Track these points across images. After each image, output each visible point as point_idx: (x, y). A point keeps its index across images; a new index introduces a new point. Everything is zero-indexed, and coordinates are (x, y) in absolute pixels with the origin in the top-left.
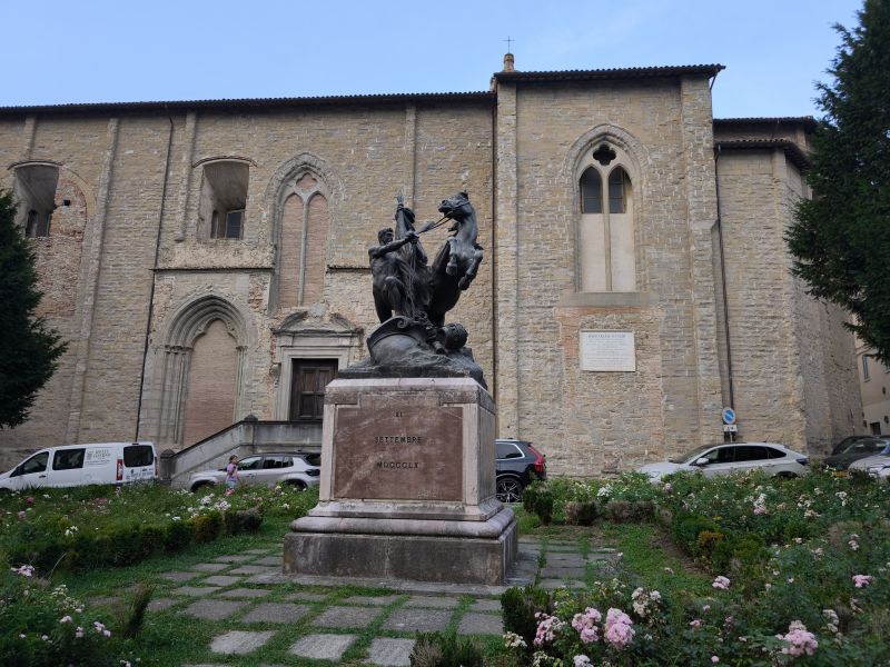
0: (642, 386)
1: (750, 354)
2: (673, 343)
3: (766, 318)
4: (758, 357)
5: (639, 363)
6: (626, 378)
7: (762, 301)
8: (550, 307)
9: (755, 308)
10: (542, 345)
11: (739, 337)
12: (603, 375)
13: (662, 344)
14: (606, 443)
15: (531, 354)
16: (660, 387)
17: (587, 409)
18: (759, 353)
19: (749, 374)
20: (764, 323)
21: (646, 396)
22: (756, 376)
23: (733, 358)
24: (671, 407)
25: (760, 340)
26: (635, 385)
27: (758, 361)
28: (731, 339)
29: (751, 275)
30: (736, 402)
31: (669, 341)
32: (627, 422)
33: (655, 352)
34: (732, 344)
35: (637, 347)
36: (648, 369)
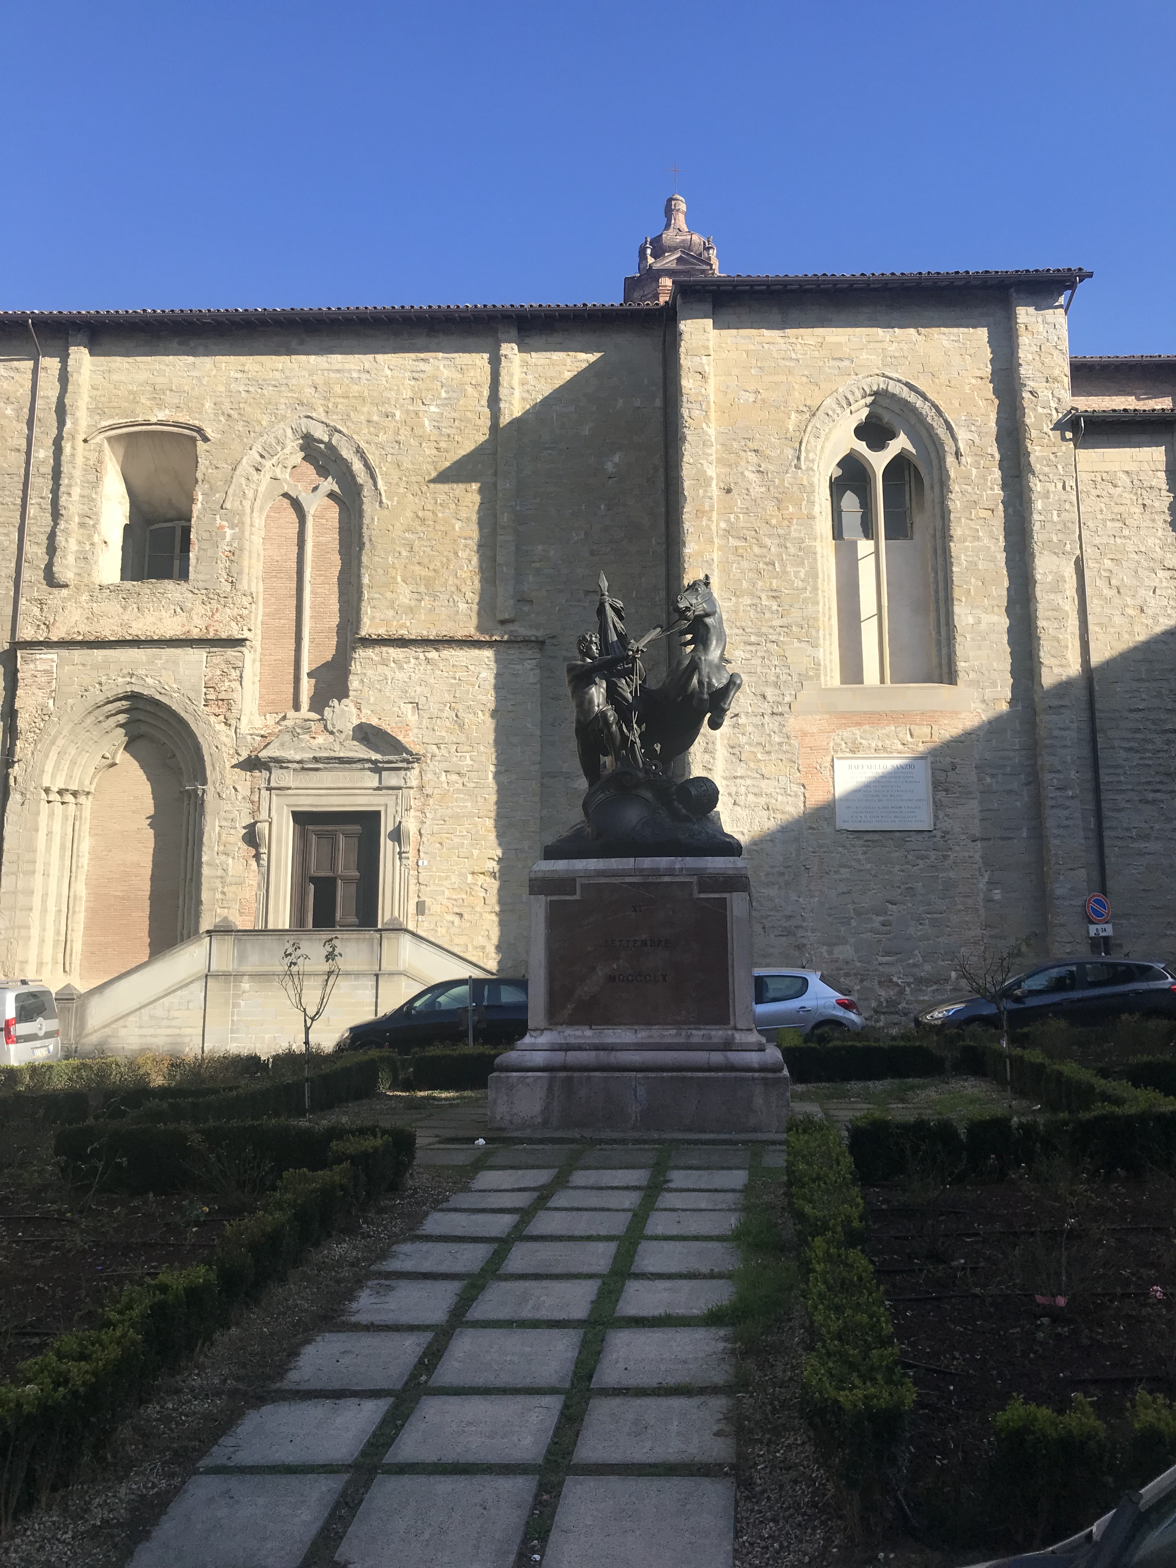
0: (945, 857)
1: (1135, 797)
2: (999, 778)
3: (1166, 731)
4: (1147, 802)
5: (941, 814)
6: (917, 843)
7: (1157, 702)
8: (777, 714)
9: (1145, 714)
10: (764, 785)
11: (1118, 766)
12: (876, 837)
13: (981, 780)
14: (881, 959)
15: (746, 800)
16: (977, 857)
17: (846, 898)
18: (1150, 796)
19: (1134, 833)
20: (1159, 741)
21: (952, 874)
22: (1145, 837)
23: (1105, 805)
24: (997, 895)
25: (1153, 771)
26: (933, 855)
27: (1151, 811)
28: (1102, 772)
29: (1138, 656)
30: (1109, 884)
31: (993, 776)
32: (920, 921)
33: (967, 795)
34: (1104, 779)
35: (938, 785)
36: (954, 826)
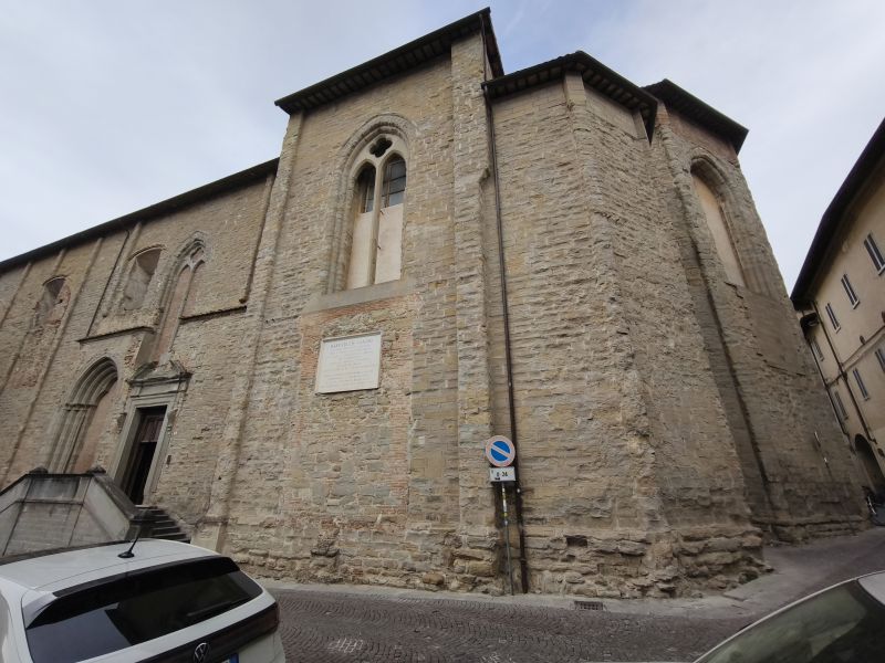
0: (385, 410)
1: (542, 343)
2: (429, 342)
3: (568, 284)
4: (556, 347)
5: (385, 375)
6: (366, 400)
7: (560, 262)
8: (296, 317)
9: (549, 273)
10: (279, 365)
11: (525, 319)
12: (340, 397)
13: (415, 345)
14: (331, 501)
15: (267, 377)
16: (409, 408)
17: (314, 448)
18: (558, 341)
19: (542, 376)
20: (563, 292)
21: (388, 424)
22: (554, 379)
23: (515, 354)
24: (421, 441)
25: (558, 319)
26: (377, 408)
27: (559, 354)
28: (512, 325)
29: (542, 229)
30: (521, 427)
31: (425, 340)
32: (361, 467)
33: (405, 358)
34: (514, 330)
35: (384, 352)
36: (394, 383)
